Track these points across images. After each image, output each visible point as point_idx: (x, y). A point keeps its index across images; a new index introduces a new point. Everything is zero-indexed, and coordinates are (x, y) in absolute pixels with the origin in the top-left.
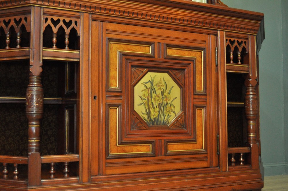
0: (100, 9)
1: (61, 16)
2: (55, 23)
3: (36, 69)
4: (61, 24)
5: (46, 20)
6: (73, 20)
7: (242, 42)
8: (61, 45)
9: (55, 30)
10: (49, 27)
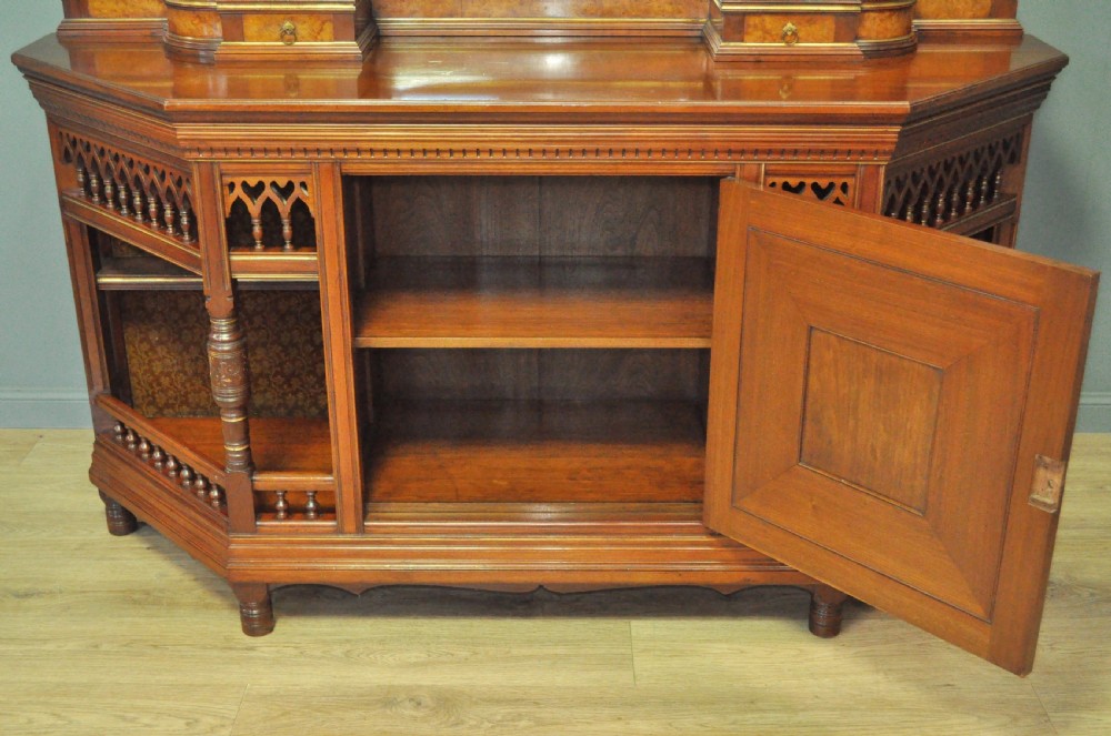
0: (359, 151)
1: (266, 174)
2: (255, 191)
3: (219, 303)
4: (269, 192)
5: (232, 186)
6: (296, 181)
7: (831, 185)
8: (273, 241)
9: (254, 208)
10: (239, 203)
